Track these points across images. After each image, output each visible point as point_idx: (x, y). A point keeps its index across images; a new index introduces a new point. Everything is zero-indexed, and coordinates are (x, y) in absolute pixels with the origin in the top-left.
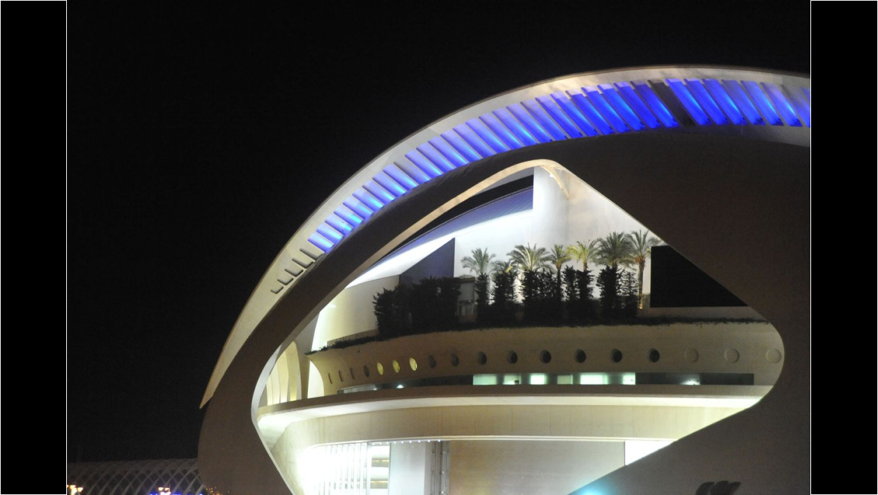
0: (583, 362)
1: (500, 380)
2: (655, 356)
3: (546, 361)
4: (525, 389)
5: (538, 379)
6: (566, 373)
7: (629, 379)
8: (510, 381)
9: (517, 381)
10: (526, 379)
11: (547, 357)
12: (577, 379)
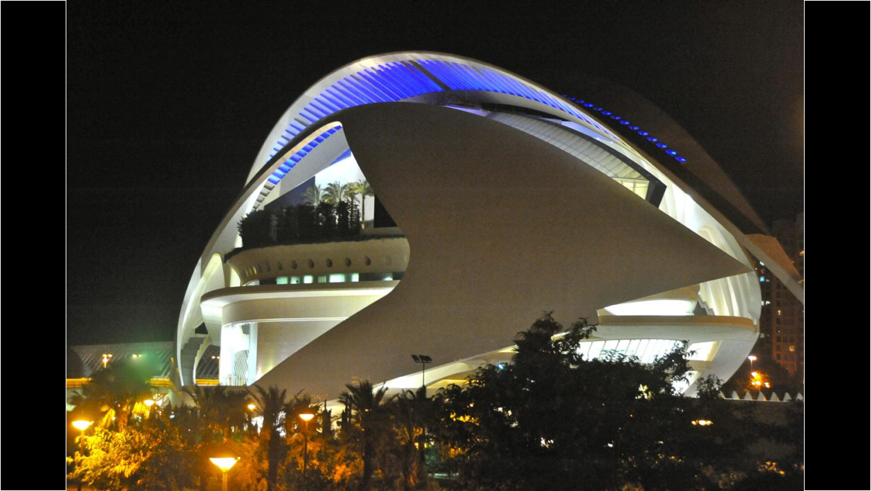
0: (331, 268)
1: (289, 280)
2: (369, 262)
3: (311, 268)
4: (301, 287)
5: (308, 280)
6: (322, 275)
7: (355, 278)
8: (294, 281)
9: (297, 281)
10: (302, 280)
11: (312, 265)
12: (328, 279)
